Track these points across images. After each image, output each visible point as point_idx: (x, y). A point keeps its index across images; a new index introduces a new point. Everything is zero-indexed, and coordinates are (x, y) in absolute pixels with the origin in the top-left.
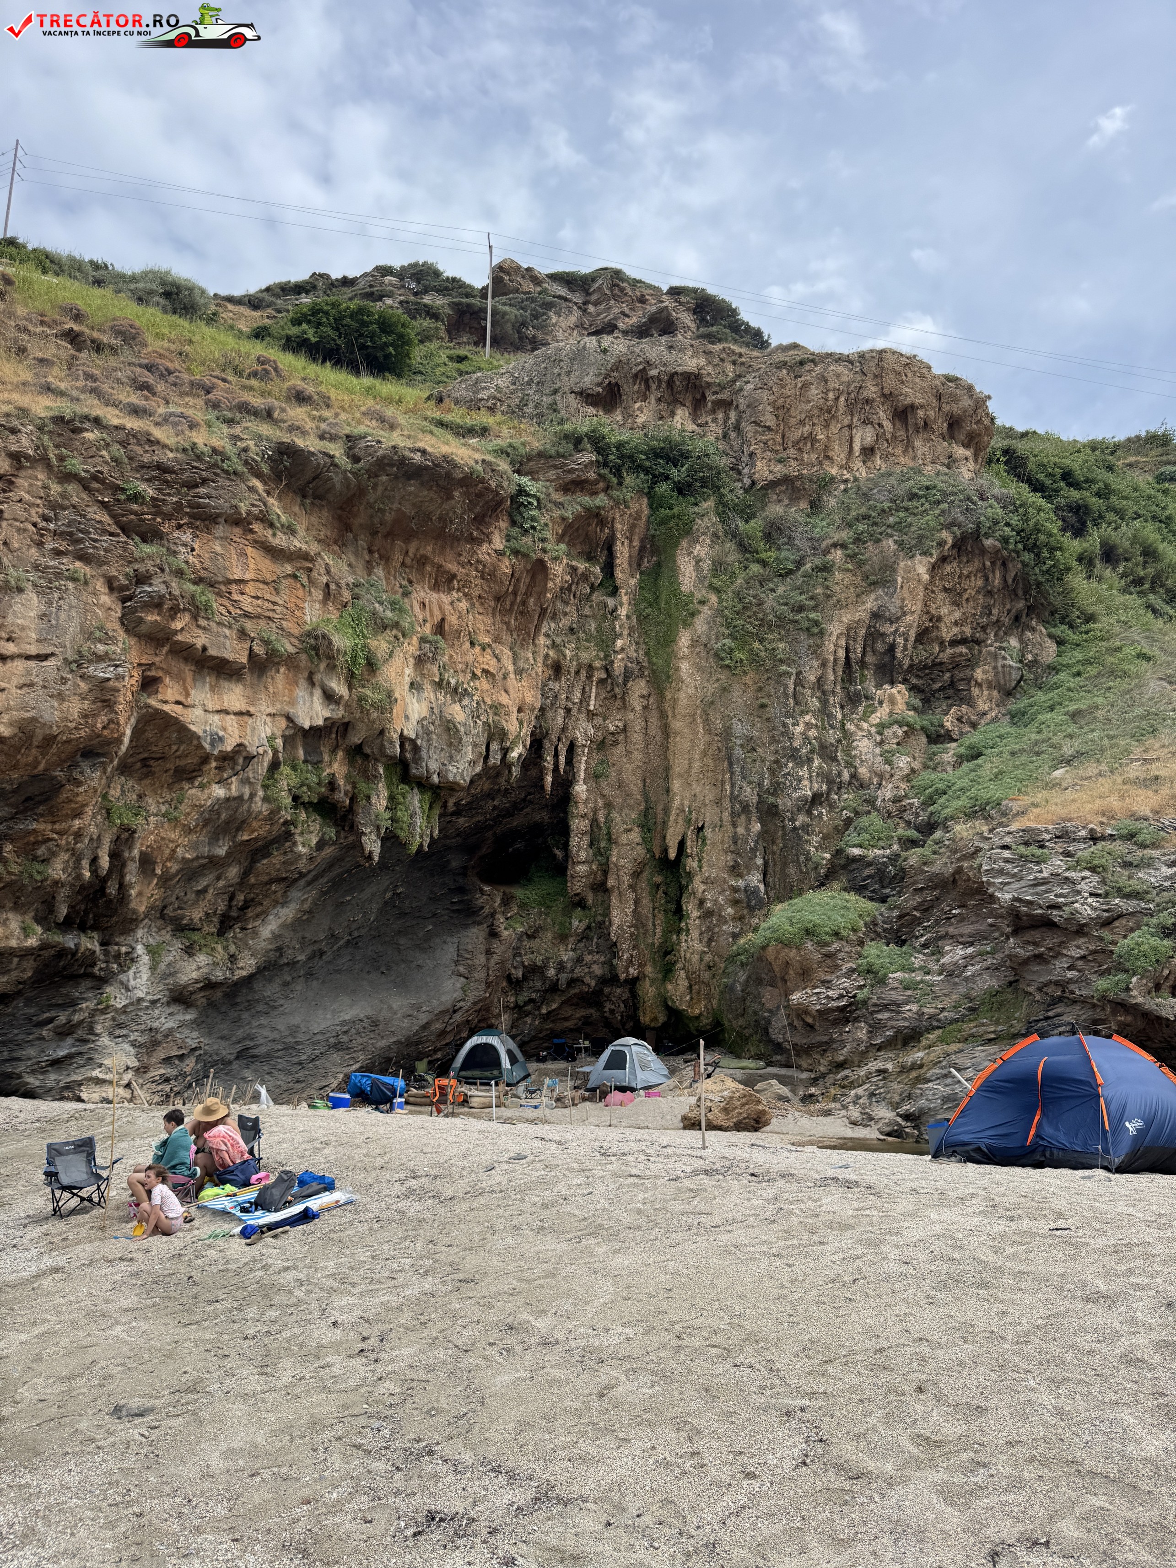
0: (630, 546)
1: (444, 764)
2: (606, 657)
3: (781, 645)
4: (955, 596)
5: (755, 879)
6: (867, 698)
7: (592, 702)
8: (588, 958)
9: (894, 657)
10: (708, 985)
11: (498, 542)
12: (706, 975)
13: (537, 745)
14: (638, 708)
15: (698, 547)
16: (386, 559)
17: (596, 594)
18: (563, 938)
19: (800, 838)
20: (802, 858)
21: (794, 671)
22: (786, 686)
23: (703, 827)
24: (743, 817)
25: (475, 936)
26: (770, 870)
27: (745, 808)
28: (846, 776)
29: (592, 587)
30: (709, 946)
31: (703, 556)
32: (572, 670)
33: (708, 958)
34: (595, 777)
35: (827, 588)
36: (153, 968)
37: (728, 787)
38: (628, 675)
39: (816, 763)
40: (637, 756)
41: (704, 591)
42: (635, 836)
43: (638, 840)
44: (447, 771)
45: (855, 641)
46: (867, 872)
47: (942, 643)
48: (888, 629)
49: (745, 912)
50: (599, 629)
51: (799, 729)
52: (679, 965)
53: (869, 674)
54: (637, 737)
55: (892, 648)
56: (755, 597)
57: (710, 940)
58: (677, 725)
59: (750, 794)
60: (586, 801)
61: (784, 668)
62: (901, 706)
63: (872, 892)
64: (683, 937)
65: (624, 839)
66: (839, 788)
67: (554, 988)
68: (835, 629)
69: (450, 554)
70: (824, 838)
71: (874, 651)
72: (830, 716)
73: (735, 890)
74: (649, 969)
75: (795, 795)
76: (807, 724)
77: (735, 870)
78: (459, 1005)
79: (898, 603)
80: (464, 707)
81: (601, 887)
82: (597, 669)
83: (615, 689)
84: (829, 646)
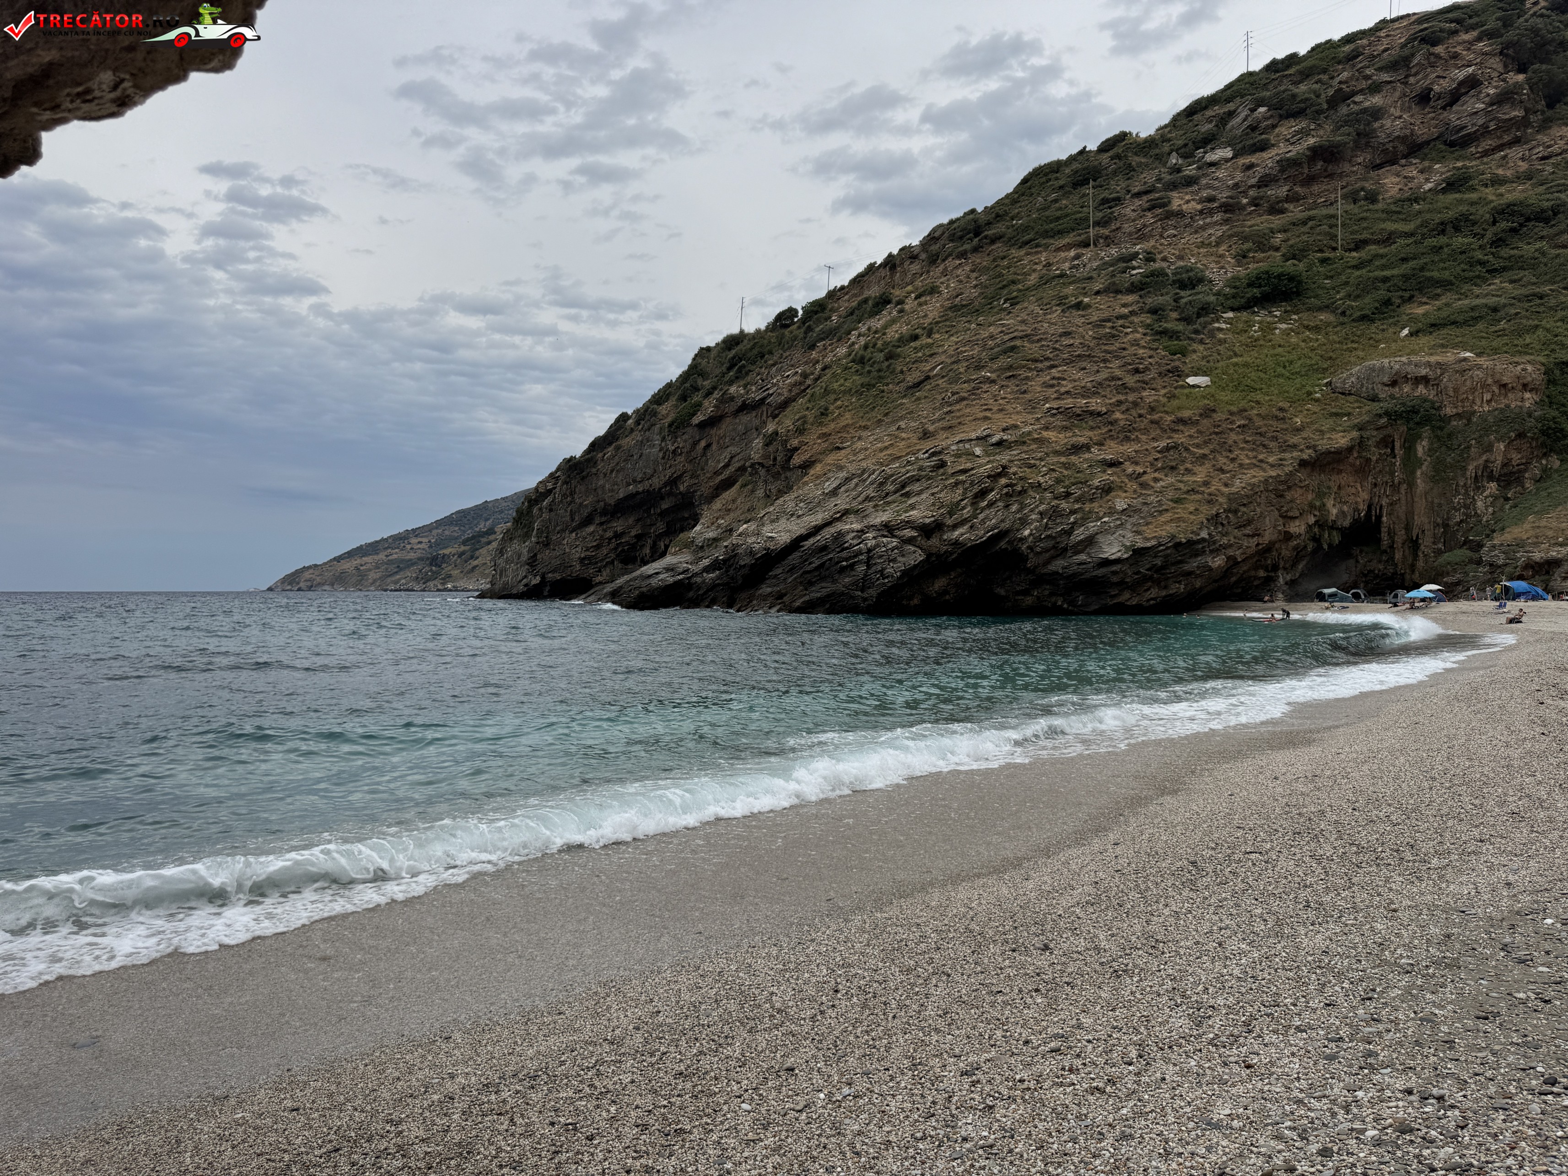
0: (1401, 442)
1: (1342, 522)
2: (1392, 478)
3: (1451, 474)
4: (1519, 450)
5: (1440, 546)
6: (1483, 487)
7: (1388, 493)
8: (1388, 567)
9: (1493, 474)
11: (1355, 455)
13: (1370, 507)
14: (1403, 493)
15: (1423, 442)
16: (1326, 471)
17: (1389, 458)
18: (1380, 562)
19: (1455, 533)
20: (1455, 539)
21: (1455, 483)
22: (1452, 487)
23: (1425, 530)
24: (1437, 527)
25: (1351, 562)
26: (1445, 543)
27: (1438, 525)
28: (1473, 513)
29: (1388, 456)
31: (1425, 445)
32: (1381, 484)
34: (1389, 514)
35: (1468, 454)
36: (1283, 578)
37: (1432, 519)
38: (1400, 483)
39: (1462, 511)
40: (1403, 508)
41: (1425, 457)
42: (1403, 532)
44: (1343, 524)
45: (1479, 469)
46: (1474, 544)
47: (1513, 466)
48: (1491, 465)
49: (1437, 555)
50: (1390, 469)
51: (1456, 501)
53: (1485, 478)
54: (1403, 501)
55: (1492, 471)
56: (1443, 458)
58: (1416, 499)
59: (1439, 520)
60: (1386, 523)
61: (1451, 482)
62: (1494, 490)
63: (1475, 549)
64: (1418, 562)
65: (1399, 533)
66: (1470, 517)
67: (1377, 576)
68: (1471, 467)
70: (1464, 532)
71: (1486, 471)
72: (1468, 495)
73: (1434, 549)
74: (1408, 569)
75: (1454, 521)
76: (1459, 499)
77: (1434, 543)
79: (1494, 458)
80: (1347, 506)
81: (1391, 547)
82: (1389, 483)
83: (1395, 488)
84: (1468, 473)
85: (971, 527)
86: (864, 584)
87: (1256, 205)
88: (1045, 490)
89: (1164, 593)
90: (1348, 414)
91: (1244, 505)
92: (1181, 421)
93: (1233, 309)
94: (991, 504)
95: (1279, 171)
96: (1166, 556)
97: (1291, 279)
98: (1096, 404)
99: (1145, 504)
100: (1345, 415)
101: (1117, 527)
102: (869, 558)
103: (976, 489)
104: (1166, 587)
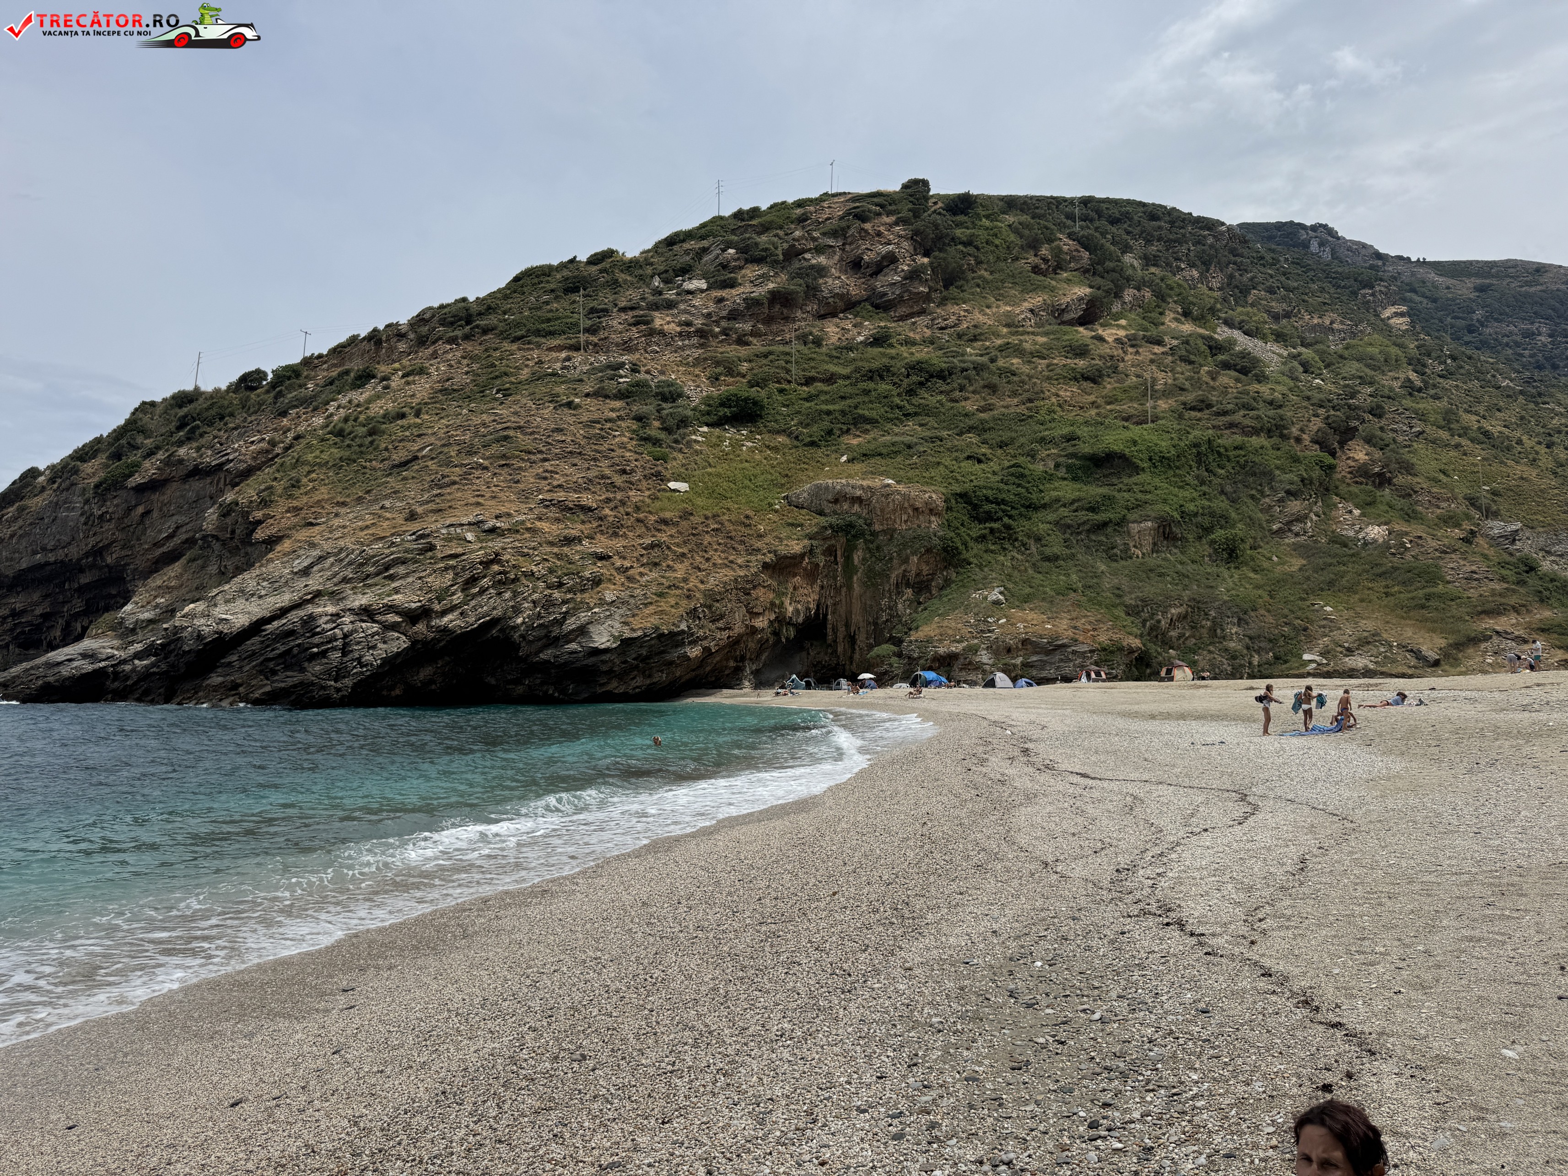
0: (842, 551)
1: (797, 619)
2: (835, 582)
3: (879, 581)
4: (927, 563)
5: (872, 641)
6: (902, 592)
7: (832, 594)
8: (832, 659)
9: (909, 582)
10: (860, 666)
11: (807, 560)
13: (818, 606)
14: (844, 595)
15: (859, 552)
17: (833, 565)
18: (826, 654)
19: (882, 631)
20: (882, 636)
22: (880, 592)
23: (860, 627)
24: (869, 625)
25: (804, 654)
26: (876, 637)
27: (870, 623)
28: (895, 614)
29: (832, 563)
31: (860, 555)
32: (827, 587)
33: (860, 659)
34: (833, 613)
35: (892, 564)
37: (865, 618)
38: (841, 586)
39: (887, 611)
40: (844, 608)
41: (860, 565)
42: (844, 628)
43: (845, 630)
44: (798, 621)
45: (899, 577)
46: (896, 640)
47: (923, 576)
48: (908, 574)
50: (834, 574)
51: (884, 603)
53: (903, 585)
55: (909, 579)
56: (873, 566)
58: (853, 601)
59: (871, 620)
60: (831, 621)
61: (879, 587)
62: (910, 595)
65: (841, 629)
67: (824, 666)
68: (893, 576)
69: (796, 571)
70: (888, 630)
71: (904, 579)
72: (892, 598)
75: (882, 620)
76: (886, 601)
77: (867, 638)
79: (910, 568)
80: (801, 605)
81: (835, 641)
82: (833, 586)
83: (838, 590)
84: (892, 580)
85: (461, 614)
86: (340, 673)
87: (727, 335)
88: (538, 579)
89: (648, 682)
90: (801, 525)
91: (718, 601)
92: (665, 522)
93: (707, 425)
94: (482, 591)
95: (745, 308)
96: (651, 646)
97: (755, 403)
98: (587, 499)
99: (632, 596)
100: (799, 526)
101: (607, 617)
102: (345, 645)
103: (467, 575)
104: (650, 676)
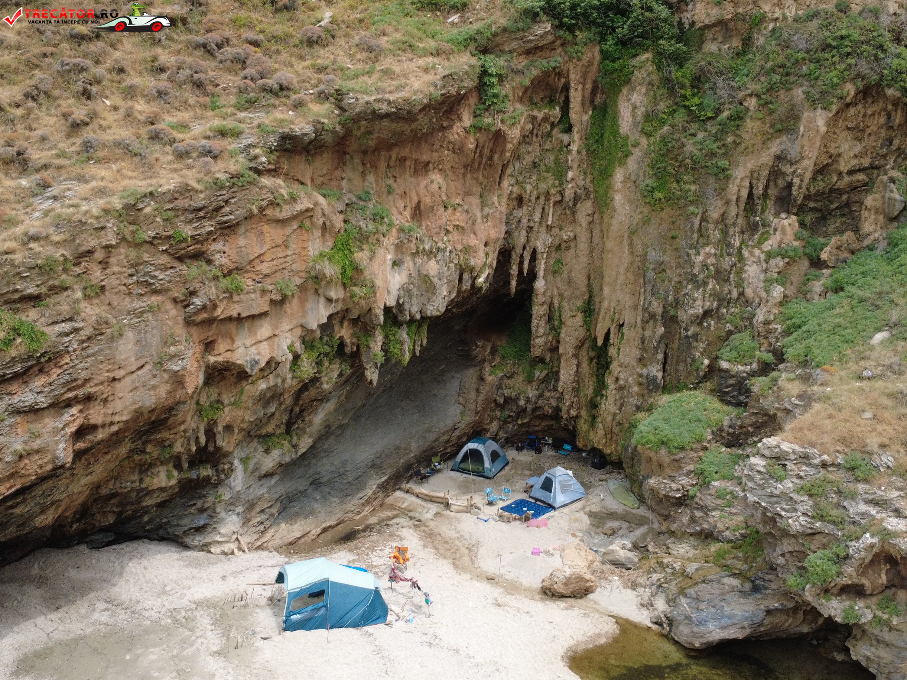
0: (583, 90)
1: (424, 304)
2: (561, 184)
3: (693, 188)
4: (858, 133)
5: (654, 370)
6: (764, 226)
7: (550, 219)
8: (547, 394)
9: (790, 194)
10: (617, 435)
11: (467, 121)
12: (616, 429)
14: (584, 225)
15: (635, 95)
16: (375, 167)
17: (555, 131)
18: (529, 380)
19: (690, 344)
20: (689, 360)
21: (700, 211)
22: (693, 223)
23: (623, 323)
24: (651, 322)
26: (669, 361)
27: (653, 316)
28: (735, 294)
29: (553, 125)
30: (620, 409)
31: (638, 104)
32: (533, 198)
33: (618, 418)
34: (551, 273)
35: (738, 136)
36: (245, 470)
37: (642, 298)
38: (576, 199)
39: (710, 286)
40: (584, 260)
41: (637, 136)
42: (579, 319)
43: (581, 323)
44: (427, 309)
45: (758, 179)
46: (731, 381)
47: (840, 174)
48: (788, 169)
49: (646, 392)
50: (557, 161)
51: (700, 258)
52: (599, 420)
53: (770, 203)
54: (584, 245)
55: (790, 185)
56: (678, 141)
57: (622, 405)
58: (609, 245)
60: (544, 293)
61: (692, 209)
62: (789, 237)
63: (732, 397)
64: (603, 401)
65: (570, 322)
66: (729, 303)
68: (740, 172)
69: (425, 147)
70: (708, 345)
71: (776, 185)
72: (729, 245)
73: (641, 376)
74: (583, 413)
75: (690, 312)
76: (707, 254)
78: (458, 425)
79: (798, 149)
80: (437, 261)
82: (554, 195)
83: (567, 209)
84: (733, 188)
